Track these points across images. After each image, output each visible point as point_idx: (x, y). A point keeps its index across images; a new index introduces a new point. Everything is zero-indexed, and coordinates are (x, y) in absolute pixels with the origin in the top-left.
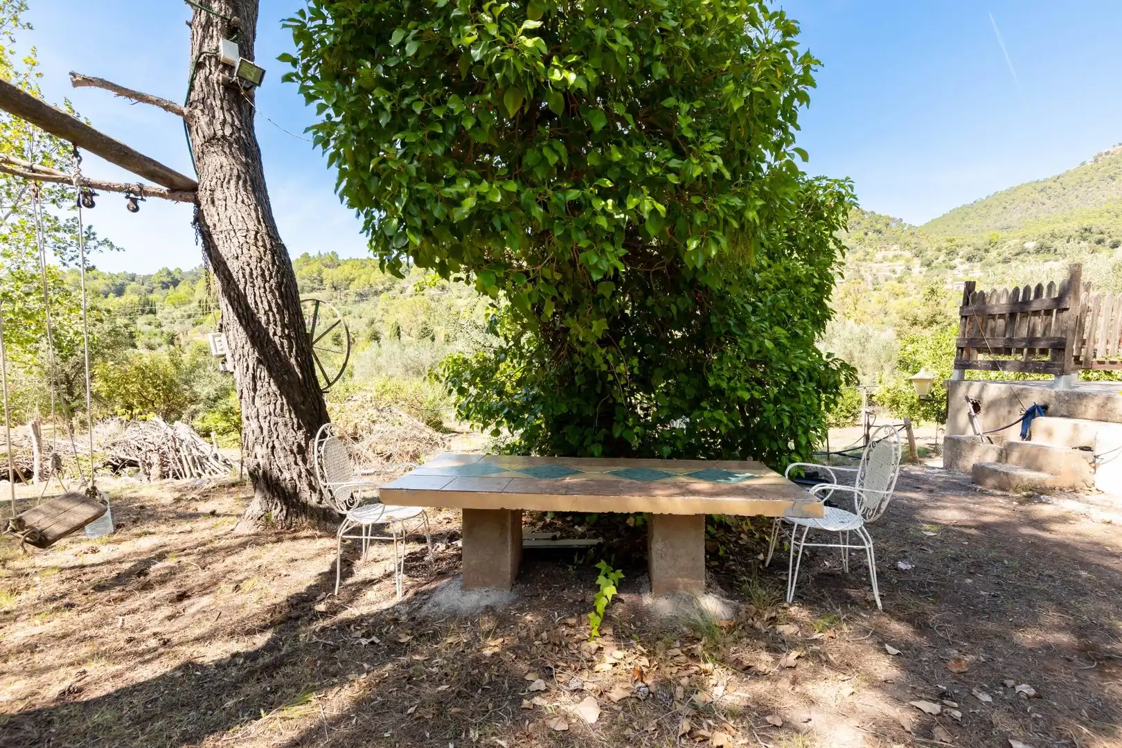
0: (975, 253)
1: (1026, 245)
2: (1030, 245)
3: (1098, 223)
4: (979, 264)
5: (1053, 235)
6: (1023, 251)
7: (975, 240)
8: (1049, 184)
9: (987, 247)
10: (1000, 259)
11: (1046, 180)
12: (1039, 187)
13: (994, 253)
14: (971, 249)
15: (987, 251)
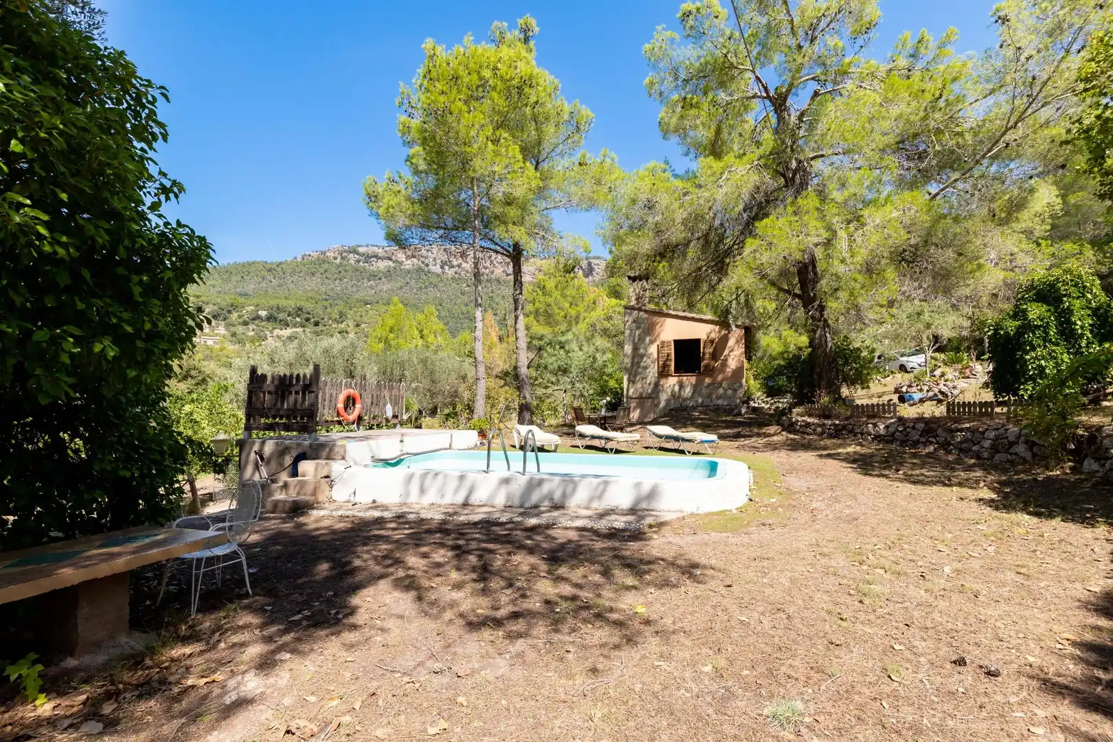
0: (220, 311)
1: (260, 312)
2: (263, 313)
3: (308, 306)
4: (223, 323)
5: (278, 308)
6: (258, 317)
7: (219, 300)
8: (274, 266)
9: (230, 308)
10: (241, 320)
11: (272, 263)
12: (268, 267)
13: (235, 315)
14: (216, 308)
15: (229, 312)
